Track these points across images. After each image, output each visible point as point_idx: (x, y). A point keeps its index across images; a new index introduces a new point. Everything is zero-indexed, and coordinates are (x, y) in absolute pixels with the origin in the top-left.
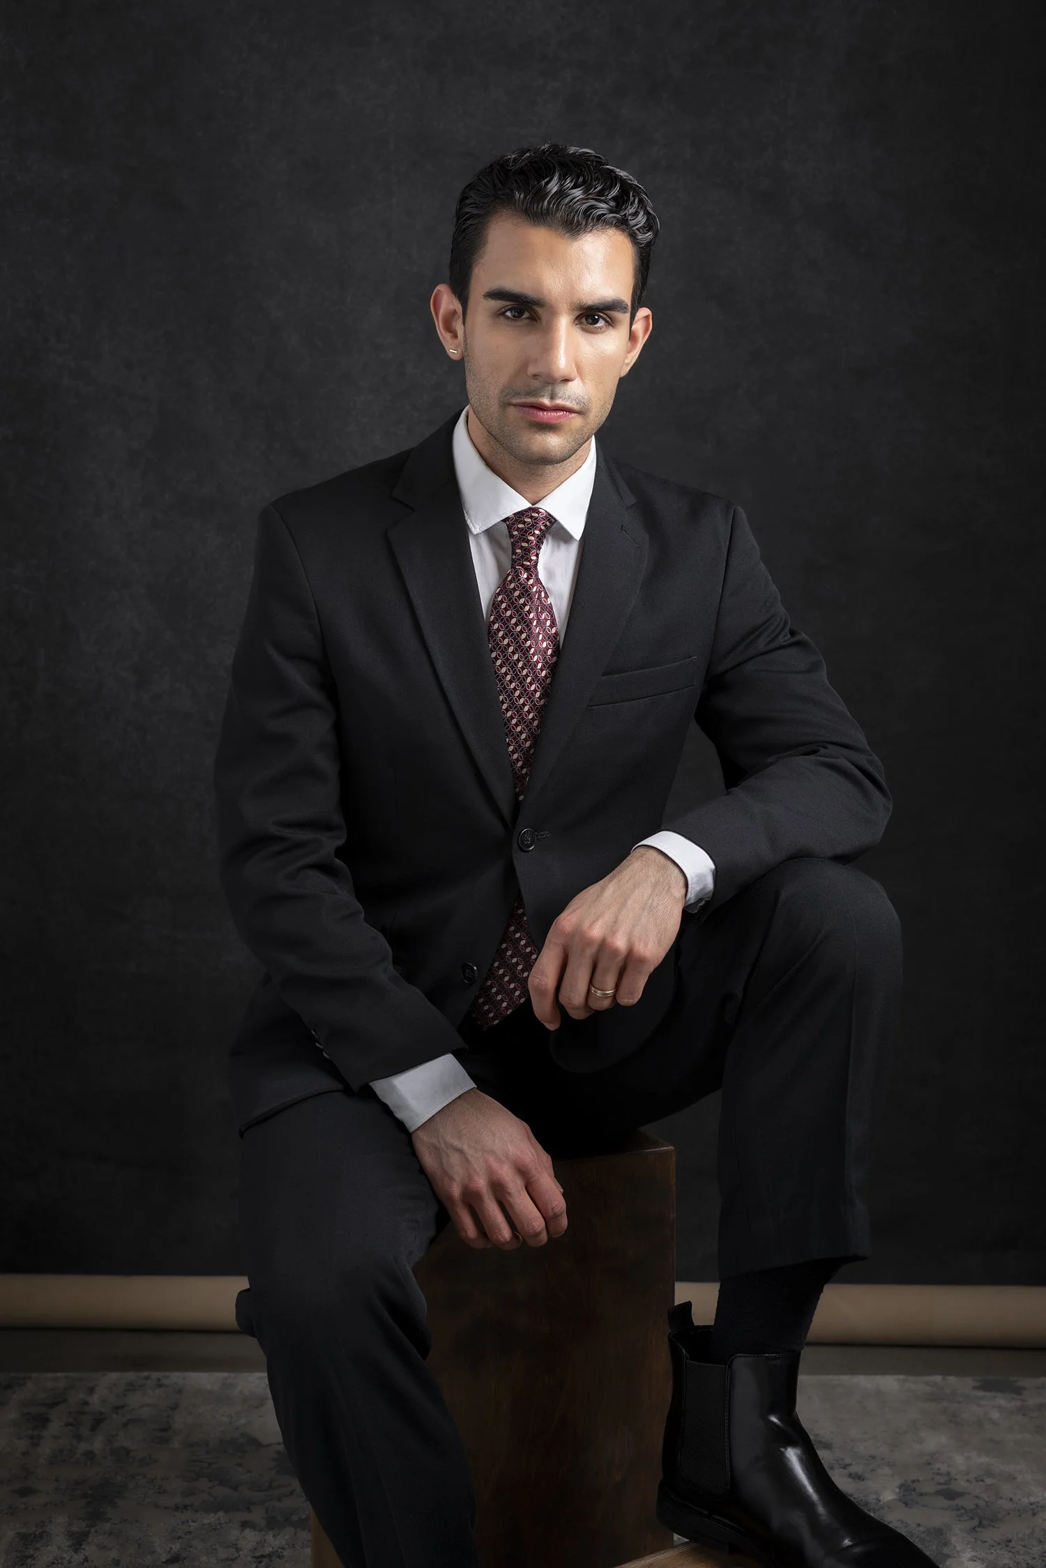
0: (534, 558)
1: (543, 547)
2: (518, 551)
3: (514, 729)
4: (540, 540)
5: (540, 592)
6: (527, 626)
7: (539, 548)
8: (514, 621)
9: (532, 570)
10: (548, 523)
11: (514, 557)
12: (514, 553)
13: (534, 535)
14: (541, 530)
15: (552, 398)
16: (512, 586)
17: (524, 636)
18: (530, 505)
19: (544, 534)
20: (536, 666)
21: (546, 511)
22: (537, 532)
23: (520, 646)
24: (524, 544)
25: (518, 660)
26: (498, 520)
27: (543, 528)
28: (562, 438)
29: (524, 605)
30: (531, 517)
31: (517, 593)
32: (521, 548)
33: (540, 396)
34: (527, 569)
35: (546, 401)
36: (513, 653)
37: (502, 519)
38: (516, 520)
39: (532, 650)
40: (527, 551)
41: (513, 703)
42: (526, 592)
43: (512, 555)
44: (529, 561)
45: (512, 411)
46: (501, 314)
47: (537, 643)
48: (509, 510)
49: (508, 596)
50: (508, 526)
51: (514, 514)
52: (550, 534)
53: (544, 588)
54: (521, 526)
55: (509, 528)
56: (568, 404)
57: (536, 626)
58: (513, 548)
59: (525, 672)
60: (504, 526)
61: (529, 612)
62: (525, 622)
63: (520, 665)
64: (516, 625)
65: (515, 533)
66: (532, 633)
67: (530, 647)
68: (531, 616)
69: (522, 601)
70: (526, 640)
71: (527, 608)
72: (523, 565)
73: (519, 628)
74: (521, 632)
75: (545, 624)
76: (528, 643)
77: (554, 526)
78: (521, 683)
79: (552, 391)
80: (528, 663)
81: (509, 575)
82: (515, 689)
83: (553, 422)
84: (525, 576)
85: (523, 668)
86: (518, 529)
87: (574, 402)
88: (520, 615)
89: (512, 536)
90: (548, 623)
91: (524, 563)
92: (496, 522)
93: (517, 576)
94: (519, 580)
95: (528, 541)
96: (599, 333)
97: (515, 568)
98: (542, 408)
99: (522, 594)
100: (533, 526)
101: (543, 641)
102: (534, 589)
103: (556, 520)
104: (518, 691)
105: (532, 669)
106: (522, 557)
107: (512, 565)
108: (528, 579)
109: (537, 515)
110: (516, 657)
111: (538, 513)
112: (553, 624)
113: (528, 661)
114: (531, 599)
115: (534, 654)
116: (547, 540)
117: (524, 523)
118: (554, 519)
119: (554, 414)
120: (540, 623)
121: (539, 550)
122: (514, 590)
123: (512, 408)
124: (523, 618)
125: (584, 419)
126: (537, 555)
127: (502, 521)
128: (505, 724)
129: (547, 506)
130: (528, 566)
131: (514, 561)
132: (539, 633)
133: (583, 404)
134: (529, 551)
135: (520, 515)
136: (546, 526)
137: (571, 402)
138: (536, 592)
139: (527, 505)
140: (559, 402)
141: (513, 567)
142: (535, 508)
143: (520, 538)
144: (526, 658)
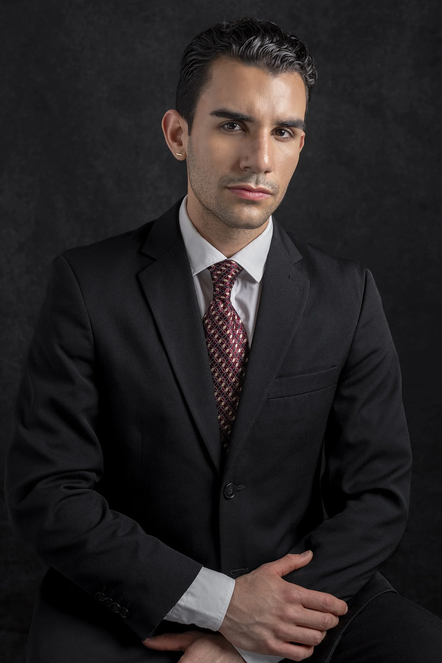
0: (228, 294)
1: (235, 286)
2: (217, 289)
3: (223, 409)
4: (232, 282)
5: (234, 315)
6: (226, 339)
7: (231, 287)
8: (216, 336)
9: (226, 302)
10: (237, 271)
11: (215, 293)
12: (215, 291)
13: (227, 278)
14: (232, 275)
15: (257, 183)
16: (214, 313)
17: (224, 346)
18: (226, 258)
19: (234, 278)
20: (234, 365)
21: (236, 263)
22: (230, 277)
23: (222, 353)
24: (221, 285)
25: (222, 363)
26: (204, 268)
27: (233, 273)
28: (260, 211)
29: (223, 325)
30: (226, 267)
31: (217, 318)
32: (219, 287)
33: (249, 182)
34: (223, 301)
35: (252, 185)
36: (218, 358)
37: (206, 267)
38: (216, 269)
39: (231, 355)
40: (223, 289)
41: (221, 392)
42: (223, 317)
43: (214, 291)
44: (224, 296)
45: (227, 192)
46: (220, 127)
47: (234, 350)
48: (211, 261)
49: (211, 320)
50: (211, 272)
51: (214, 264)
52: (239, 277)
53: (237, 313)
54: (219, 272)
55: (212, 273)
56: (267, 188)
57: (232, 339)
58: (214, 287)
59: (227, 370)
60: (208, 272)
61: (226, 330)
62: (224, 337)
63: (224, 365)
64: (218, 339)
65: (215, 277)
66: (229, 344)
67: (229, 353)
68: (228, 332)
69: (221, 323)
70: (226, 348)
71: (225, 327)
72: (220, 299)
73: (220, 341)
74: (222, 343)
75: (239, 337)
76: (228, 350)
77: (242, 272)
78: (225, 377)
79: (257, 178)
80: (229, 364)
81: (212, 305)
82: (222, 382)
83: (257, 199)
84: (222, 306)
85: (225, 368)
86: (217, 275)
87: (270, 187)
88: (220, 332)
89: (213, 279)
90: (241, 336)
91: (221, 297)
92: (203, 269)
93: (217, 306)
94: (218, 309)
95: (223, 283)
96: (285, 142)
97: (215, 301)
98: (250, 190)
99: (221, 318)
100: (227, 272)
101: (238, 348)
102: (229, 314)
103: (243, 269)
104: (224, 383)
105: (232, 367)
106: (220, 293)
107: (214, 298)
108: (224, 308)
109: (229, 265)
110: (220, 360)
111: (231, 263)
112: (245, 336)
113: (229, 363)
114: (227, 321)
115: (232, 358)
116: (238, 282)
117: (221, 270)
118: (242, 268)
119: (257, 195)
120: (235, 336)
121: (231, 288)
122: (215, 315)
123: (227, 190)
124: (222, 334)
125: (274, 199)
126: (230, 292)
127: (207, 268)
128: (217, 406)
129: (238, 259)
130: (224, 299)
131: (214, 296)
132: (235, 343)
133: (275, 189)
134: (225, 289)
135: (219, 265)
136: (236, 272)
137: (269, 187)
138: (230, 316)
139: (225, 258)
140: (261, 186)
141: (214, 300)
142: (229, 260)
143: (218, 281)
144: (227, 360)
